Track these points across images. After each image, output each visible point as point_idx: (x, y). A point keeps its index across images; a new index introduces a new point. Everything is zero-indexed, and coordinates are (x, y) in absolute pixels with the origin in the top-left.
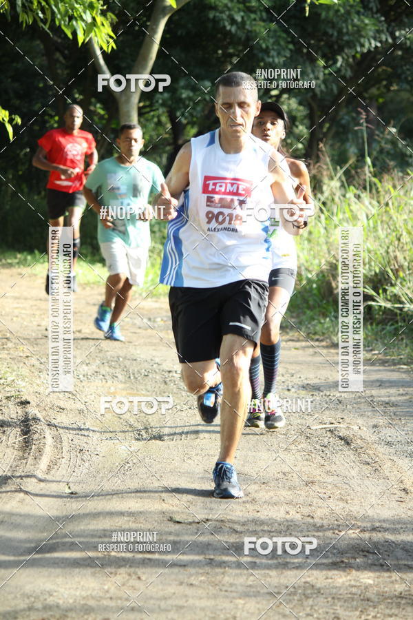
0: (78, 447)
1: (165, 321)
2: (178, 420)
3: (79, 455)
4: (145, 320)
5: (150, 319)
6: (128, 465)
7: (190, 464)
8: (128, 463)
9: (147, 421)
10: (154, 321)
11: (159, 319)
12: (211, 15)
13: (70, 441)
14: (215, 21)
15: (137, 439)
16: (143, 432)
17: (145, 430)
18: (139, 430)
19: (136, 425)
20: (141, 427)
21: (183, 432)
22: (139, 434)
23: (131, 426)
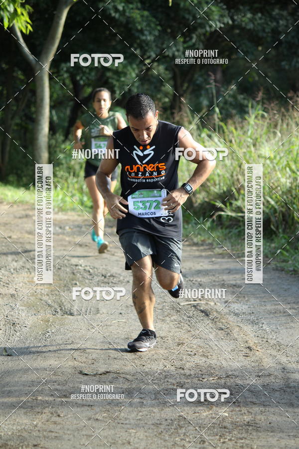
0: (11, 321)
1: (72, 229)
3: (12, 327)
4: (57, 229)
5: (61, 228)
6: (49, 334)
7: (93, 332)
8: (48, 332)
9: (61, 301)
10: (64, 229)
11: (67, 228)
13: (5, 317)
15: (54, 315)
16: (58, 310)
17: (60, 308)
18: (55, 308)
19: (53, 304)
20: (57, 307)
21: (87, 309)
22: (55, 311)
23: (49, 305)
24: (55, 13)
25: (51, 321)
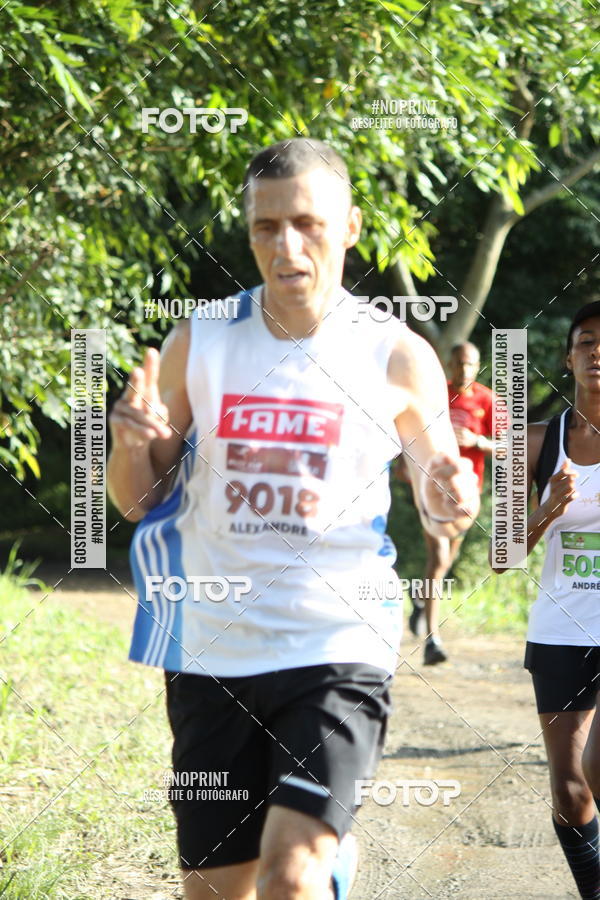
0: (380, 855)
1: (504, 670)
2: (526, 816)
3: (381, 867)
4: (475, 668)
5: (481, 666)
6: (455, 883)
7: (545, 883)
8: (454, 880)
9: (481, 817)
10: (488, 670)
11: (495, 667)
12: (572, 223)
13: (369, 847)
14: (578, 233)
15: (466, 844)
16: (475, 835)
17: (478, 831)
18: (469, 832)
19: (464, 822)
20: (472, 828)
21: (533, 835)
22: (469, 837)
23: (457, 825)
24: (481, 237)
25: (460, 856)
